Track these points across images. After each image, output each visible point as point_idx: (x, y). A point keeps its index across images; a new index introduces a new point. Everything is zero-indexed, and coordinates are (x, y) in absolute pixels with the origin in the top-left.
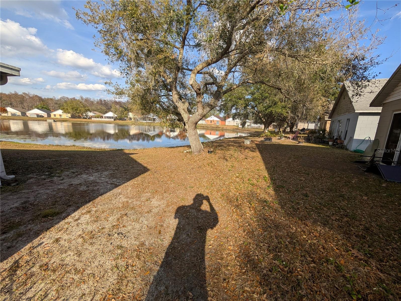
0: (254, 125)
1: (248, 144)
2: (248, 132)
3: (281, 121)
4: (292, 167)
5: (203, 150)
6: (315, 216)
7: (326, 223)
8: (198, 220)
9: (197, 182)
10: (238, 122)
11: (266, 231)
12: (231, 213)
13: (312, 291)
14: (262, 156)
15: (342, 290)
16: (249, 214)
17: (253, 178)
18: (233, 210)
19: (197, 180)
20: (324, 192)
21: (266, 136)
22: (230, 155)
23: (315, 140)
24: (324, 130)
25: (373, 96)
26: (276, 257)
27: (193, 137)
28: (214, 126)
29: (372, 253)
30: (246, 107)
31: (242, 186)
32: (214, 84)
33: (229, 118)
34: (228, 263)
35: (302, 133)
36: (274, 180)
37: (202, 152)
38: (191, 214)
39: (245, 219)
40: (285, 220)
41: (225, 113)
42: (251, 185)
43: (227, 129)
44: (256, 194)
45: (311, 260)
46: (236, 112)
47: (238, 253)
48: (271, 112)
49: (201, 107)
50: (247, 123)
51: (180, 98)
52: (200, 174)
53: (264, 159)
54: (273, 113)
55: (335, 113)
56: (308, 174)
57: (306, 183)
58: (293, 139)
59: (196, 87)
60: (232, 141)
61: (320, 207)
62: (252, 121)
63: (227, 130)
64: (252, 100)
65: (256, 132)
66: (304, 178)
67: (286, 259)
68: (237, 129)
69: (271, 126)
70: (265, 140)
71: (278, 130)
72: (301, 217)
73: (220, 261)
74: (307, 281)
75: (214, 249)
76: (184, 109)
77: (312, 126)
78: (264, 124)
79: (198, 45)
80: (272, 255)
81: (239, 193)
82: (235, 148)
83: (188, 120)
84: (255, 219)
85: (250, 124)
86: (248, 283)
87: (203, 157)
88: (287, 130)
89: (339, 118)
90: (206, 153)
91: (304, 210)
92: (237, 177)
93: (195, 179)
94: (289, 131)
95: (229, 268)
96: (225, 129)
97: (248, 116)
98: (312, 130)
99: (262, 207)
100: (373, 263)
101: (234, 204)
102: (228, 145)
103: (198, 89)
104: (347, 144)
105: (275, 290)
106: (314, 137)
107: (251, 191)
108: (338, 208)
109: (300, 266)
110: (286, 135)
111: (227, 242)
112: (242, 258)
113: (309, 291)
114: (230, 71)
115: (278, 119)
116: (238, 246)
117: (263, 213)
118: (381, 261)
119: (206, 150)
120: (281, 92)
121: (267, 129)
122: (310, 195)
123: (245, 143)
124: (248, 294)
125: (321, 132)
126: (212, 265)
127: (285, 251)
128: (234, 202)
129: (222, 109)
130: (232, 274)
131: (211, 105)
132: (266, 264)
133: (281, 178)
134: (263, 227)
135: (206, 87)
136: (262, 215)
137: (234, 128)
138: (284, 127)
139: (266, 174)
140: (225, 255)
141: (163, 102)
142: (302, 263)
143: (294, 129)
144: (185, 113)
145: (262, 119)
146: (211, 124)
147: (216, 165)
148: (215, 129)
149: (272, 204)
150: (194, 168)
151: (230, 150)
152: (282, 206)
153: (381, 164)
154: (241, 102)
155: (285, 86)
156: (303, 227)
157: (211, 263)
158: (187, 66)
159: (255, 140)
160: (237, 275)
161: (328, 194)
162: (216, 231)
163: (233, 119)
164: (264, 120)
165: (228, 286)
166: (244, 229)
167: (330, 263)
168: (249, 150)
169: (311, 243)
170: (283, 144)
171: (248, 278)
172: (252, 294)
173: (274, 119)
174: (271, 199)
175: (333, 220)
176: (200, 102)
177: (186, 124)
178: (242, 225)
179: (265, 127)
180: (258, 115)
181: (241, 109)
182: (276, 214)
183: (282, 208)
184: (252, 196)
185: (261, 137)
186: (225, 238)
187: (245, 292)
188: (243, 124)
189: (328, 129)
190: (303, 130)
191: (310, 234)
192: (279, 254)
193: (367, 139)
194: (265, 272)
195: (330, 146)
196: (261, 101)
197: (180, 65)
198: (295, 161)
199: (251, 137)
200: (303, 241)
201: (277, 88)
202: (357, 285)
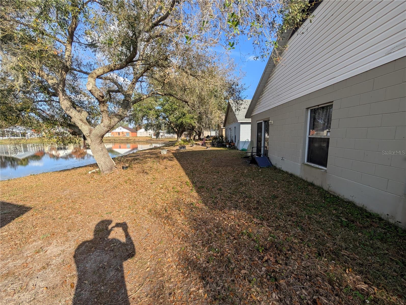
0: (167, 135)
1: (165, 154)
2: (162, 142)
3: (191, 130)
4: (206, 169)
5: (116, 167)
6: (229, 204)
7: (237, 206)
8: (127, 247)
9: (115, 205)
10: (151, 132)
11: (198, 230)
12: (162, 226)
13: (238, 261)
14: (180, 164)
15: (254, 250)
16: (180, 220)
17: (177, 186)
18: (164, 222)
19: (115, 202)
20: (231, 184)
21: (180, 144)
22: (149, 168)
23: (217, 145)
24: (222, 136)
25: (246, 111)
26: (210, 249)
27: (100, 153)
28: (123, 138)
29: (263, 217)
30: (158, 118)
31: (168, 195)
32: (119, 92)
33: (140, 128)
34: (171, 276)
35: (208, 139)
36: (195, 183)
37: (114, 169)
38: (115, 244)
39: (177, 226)
40: (210, 214)
41: (135, 124)
42: (176, 193)
43: (139, 140)
44: (183, 200)
45: (233, 238)
46: (148, 123)
47: (177, 261)
48: (182, 123)
49: (106, 118)
50: (160, 133)
51: (74, 105)
52: (117, 195)
53: (183, 166)
54: (183, 123)
55: (227, 122)
56: (218, 172)
57: (218, 180)
58: (202, 145)
59: (97, 93)
60: (147, 153)
61: (231, 196)
62: (165, 131)
63: (139, 142)
64: (163, 111)
65: (170, 142)
66: (216, 176)
67: (217, 246)
68: (151, 140)
69: (183, 135)
70: (180, 148)
71: (189, 139)
72: (221, 208)
73: (162, 279)
74: (234, 256)
75: (153, 270)
76: (81, 120)
77: (213, 134)
78: (177, 134)
79: (92, 45)
80: (206, 249)
81: (167, 204)
82: (152, 160)
83: (90, 133)
84: (186, 223)
85: (163, 134)
86: (193, 284)
87: (117, 175)
88: (196, 138)
89: (230, 126)
90: (120, 170)
91: (221, 202)
92: (162, 188)
93: (111, 203)
94: (198, 138)
95: (172, 280)
96: (138, 140)
97: (160, 126)
98: (214, 136)
99: (190, 210)
100: (265, 223)
101: (164, 216)
102: (144, 158)
103: (100, 96)
104: (237, 146)
105: (214, 276)
106: (217, 142)
107: (177, 198)
108: (241, 193)
109: (227, 246)
110: (196, 142)
111: (165, 255)
112: (182, 264)
113: (236, 262)
114: (137, 80)
115: (188, 129)
116: (176, 255)
117: (192, 215)
118: (268, 220)
119: (120, 166)
120: (188, 105)
121: (180, 138)
122: (223, 188)
123: (162, 154)
124: (194, 294)
125: (220, 138)
126: (154, 287)
127: (215, 240)
128: (164, 214)
129: (131, 119)
130: (176, 285)
131: (120, 115)
132: (204, 258)
133: (200, 180)
134: (194, 228)
135: (110, 95)
136: (192, 217)
137: (148, 139)
138: (194, 136)
139: (186, 179)
140: (165, 270)
141: (41, 110)
142: (228, 244)
143: (201, 137)
144: (83, 124)
145: (175, 129)
146: (119, 136)
147: (135, 180)
148: (124, 142)
149: (197, 204)
150: (107, 190)
151: (148, 162)
152: (205, 203)
153: (256, 156)
154: (152, 112)
155: (190, 99)
156: (224, 215)
157: (152, 285)
158: (78, 67)
159: (171, 150)
160: (181, 282)
161: (234, 184)
162: (151, 251)
163: (146, 130)
164: (176, 130)
165: (175, 298)
166: (178, 236)
167: (244, 235)
168: (167, 159)
169: (230, 226)
170: (195, 150)
171: (192, 279)
172: (198, 292)
173: (185, 129)
174: (196, 200)
175: (240, 203)
176: (105, 111)
177: (87, 138)
178: (176, 233)
179: (178, 136)
180: (169, 126)
181: (152, 119)
182: (202, 212)
183: (206, 205)
184: (180, 202)
185: (176, 146)
186: (162, 252)
187: (192, 293)
188: (157, 135)
189: (224, 135)
190: (208, 137)
191: (229, 219)
192: (211, 245)
193: (247, 140)
194: (204, 265)
195: (227, 148)
196: (171, 112)
197: (68, 64)
198: (207, 163)
199: (166, 146)
200: (225, 226)
201: (184, 101)
202: (260, 242)
